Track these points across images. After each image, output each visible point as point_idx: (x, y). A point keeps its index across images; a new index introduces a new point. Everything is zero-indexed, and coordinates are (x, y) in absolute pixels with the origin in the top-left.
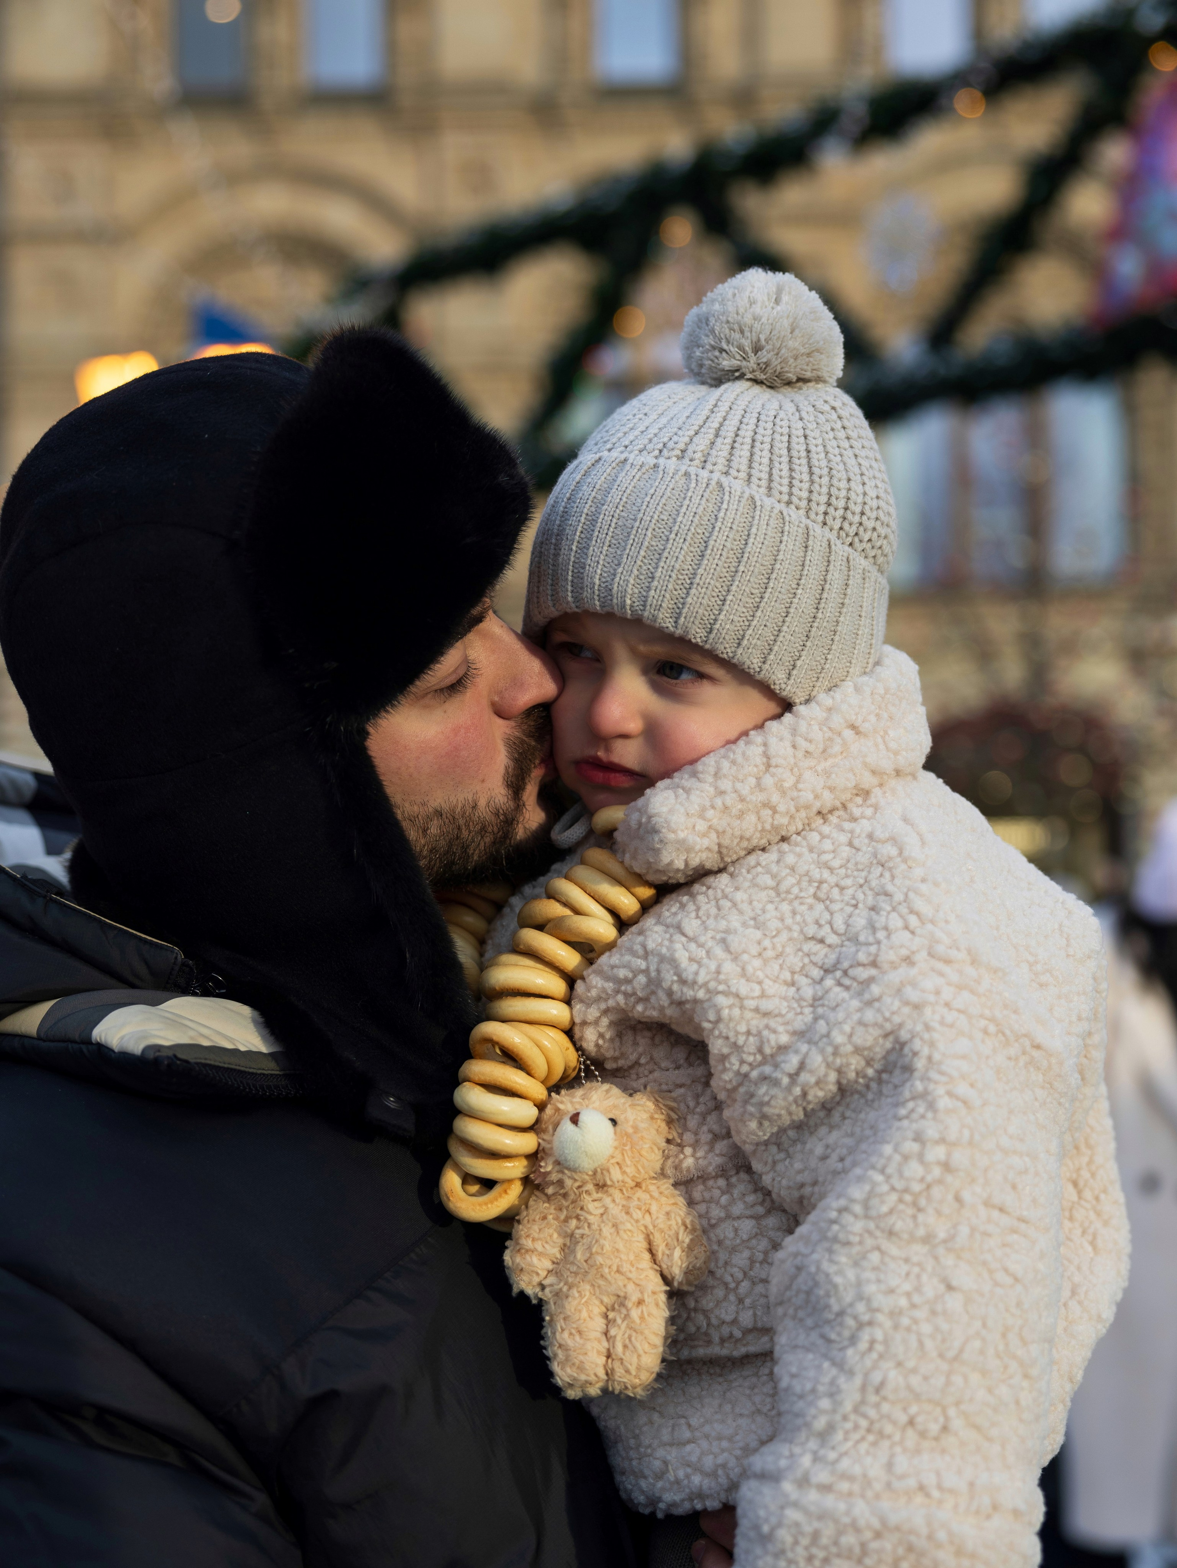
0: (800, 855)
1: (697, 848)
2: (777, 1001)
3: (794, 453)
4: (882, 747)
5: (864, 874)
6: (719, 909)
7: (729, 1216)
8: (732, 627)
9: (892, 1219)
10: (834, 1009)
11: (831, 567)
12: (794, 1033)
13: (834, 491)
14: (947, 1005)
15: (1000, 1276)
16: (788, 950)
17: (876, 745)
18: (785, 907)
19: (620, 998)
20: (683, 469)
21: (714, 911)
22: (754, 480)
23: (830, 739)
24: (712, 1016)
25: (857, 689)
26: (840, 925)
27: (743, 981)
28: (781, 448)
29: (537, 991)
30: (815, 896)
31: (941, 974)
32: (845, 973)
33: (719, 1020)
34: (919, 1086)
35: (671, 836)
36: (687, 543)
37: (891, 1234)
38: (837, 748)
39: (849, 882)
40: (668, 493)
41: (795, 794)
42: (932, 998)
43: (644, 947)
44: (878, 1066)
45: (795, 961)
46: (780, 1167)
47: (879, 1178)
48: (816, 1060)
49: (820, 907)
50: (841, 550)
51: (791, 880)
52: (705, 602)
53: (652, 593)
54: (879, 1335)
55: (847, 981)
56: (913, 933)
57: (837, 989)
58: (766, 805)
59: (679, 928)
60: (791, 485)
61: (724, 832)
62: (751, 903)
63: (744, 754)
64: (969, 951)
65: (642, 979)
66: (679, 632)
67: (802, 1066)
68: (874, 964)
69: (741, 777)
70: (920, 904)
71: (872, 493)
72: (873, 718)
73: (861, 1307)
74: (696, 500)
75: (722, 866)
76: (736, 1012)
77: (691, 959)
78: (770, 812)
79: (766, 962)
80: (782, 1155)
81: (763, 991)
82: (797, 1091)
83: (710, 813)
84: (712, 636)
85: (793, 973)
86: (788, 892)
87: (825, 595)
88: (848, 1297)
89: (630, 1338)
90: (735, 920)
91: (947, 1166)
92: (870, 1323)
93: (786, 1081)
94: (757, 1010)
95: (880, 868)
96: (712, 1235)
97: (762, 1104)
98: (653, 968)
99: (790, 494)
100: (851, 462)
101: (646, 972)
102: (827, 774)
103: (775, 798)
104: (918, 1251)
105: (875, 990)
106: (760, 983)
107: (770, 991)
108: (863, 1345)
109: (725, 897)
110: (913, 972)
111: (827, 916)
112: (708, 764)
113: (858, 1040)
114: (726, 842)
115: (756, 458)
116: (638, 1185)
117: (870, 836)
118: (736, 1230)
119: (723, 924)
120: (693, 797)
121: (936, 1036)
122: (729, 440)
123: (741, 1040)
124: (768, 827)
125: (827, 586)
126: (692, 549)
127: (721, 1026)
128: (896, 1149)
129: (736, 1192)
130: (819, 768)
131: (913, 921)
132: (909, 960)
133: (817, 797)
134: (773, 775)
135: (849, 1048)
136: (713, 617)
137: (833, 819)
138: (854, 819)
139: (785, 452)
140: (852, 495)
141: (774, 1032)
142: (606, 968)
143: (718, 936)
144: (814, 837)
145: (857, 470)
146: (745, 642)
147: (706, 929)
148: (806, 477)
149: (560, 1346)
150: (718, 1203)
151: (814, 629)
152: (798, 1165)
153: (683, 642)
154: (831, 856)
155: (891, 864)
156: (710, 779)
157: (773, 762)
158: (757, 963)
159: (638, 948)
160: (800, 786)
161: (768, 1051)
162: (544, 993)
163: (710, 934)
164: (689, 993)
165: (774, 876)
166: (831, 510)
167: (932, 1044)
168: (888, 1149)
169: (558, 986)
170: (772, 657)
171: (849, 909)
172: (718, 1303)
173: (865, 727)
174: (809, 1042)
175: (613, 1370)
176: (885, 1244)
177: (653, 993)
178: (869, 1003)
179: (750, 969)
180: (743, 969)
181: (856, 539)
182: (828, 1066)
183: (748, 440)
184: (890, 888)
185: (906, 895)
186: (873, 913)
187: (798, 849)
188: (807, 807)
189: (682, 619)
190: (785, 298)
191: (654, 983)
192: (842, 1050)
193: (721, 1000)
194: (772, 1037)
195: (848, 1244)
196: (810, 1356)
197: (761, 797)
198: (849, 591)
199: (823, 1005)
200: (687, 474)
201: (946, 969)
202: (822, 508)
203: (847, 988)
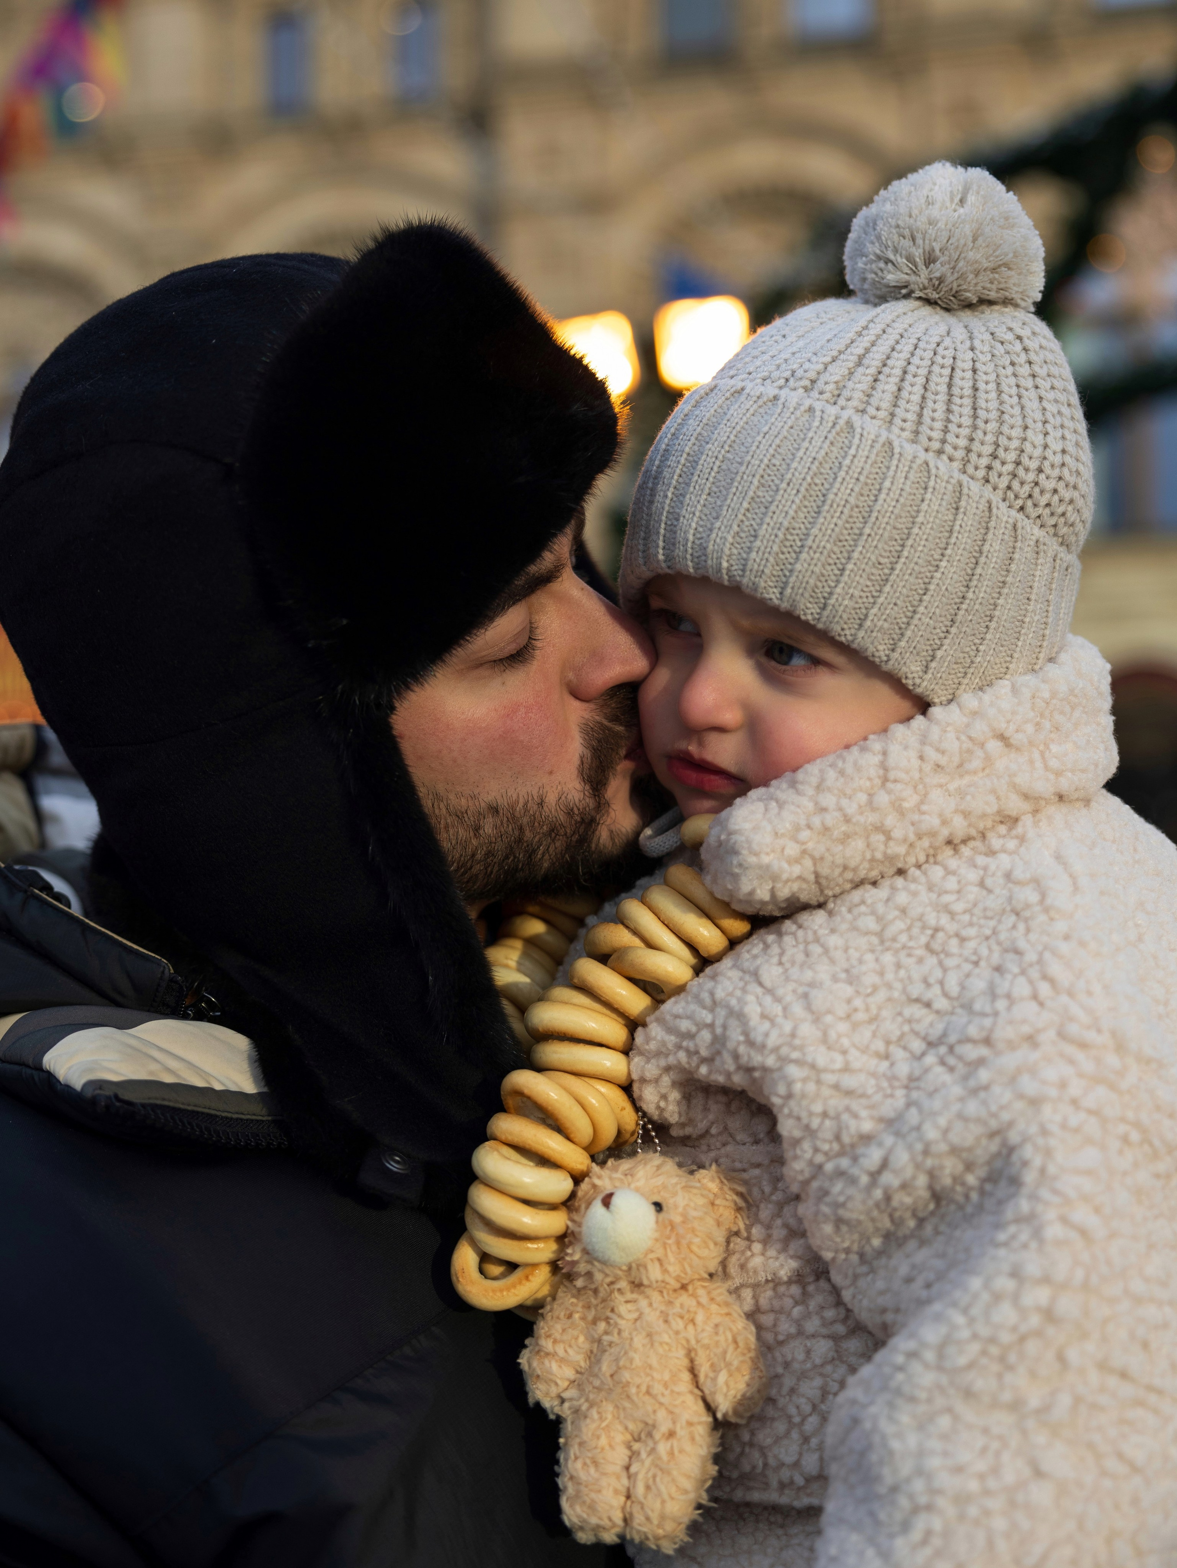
0: (915, 894)
1: (785, 876)
2: (862, 1077)
3: (956, 391)
4: (1039, 764)
5: (992, 923)
6: (807, 955)
7: (800, 1333)
8: (852, 604)
9: (969, 1376)
10: (931, 1094)
11: (990, 536)
12: (881, 1120)
13: (1003, 441)
14: (1074, 1102)
15: (1112, 1464)
16: (885, 1013)
17: (1031, 762)
18: (888, 958)
19: (682, 1056)
20: (807, 403)
21: (800, 957)
22: (897, 421)
23: (969, 751)
24: (782, 1089)
25: (1015, 690)
26: (953, 987)
27: (822, 1049)
28: (939, 383)
29: (588, 1037)
30: (928, 947)
31: (1071, 1062)
32: (951, 1049)
33: (789, 1096)
34: (1025, 1206)
35: (752, 860)
36: (800, 496)
37: (969, 1394)
38: (976, 763)
39: (972, 932)
40: (784, 433)
41: (916, 817)
42: (1053, 1092)
43: (712, 994)
44: (982, 1172)
45: (891, 1027)
46: (862, 1283)
47: (960, 1319)
48: (902, 1158)
49: (932, 961)
50: (1005, 514)
51: (900, 925)
52: (817, 570)
53: (753, 555)
54: (937, 1524)
55: (951, 1061)
56: (1041, 1004)
57: (939, 1069)
58: (879, 828)
59: (756, 975)
60: (946, 430)
61: (822, 858)
62: (846, 950)
63: (855, 763)
64: (1113, 1034)
65: (706, 1036)
66: (785, 606)
67: (884, 1165)
68: (987, 1041)
69: (848, 792)
70: (1055, 969)
71: (1056, 446)
72: (1030, 728)
73: (918, 1485)
74: (817, 441)
75: (822, 899)
76: (811, 1087)
77: (764, 1016)
78: (881, 838)
79: (855, 1026)
80: (864, 1269)
81: (847, 1063)
82: (878, 1194)
83: (805, 835)
84: (826, 613)
85: (888, 1043)
86: (894, 940)
87: (979, 571)
88: (906, 1468)
89: (654, 1477)
90: (823, 971)
91: (1049, 1315)
92: (929, 1508)
93: (864, 1179)
94: (836, 1087)
95: (1013, 918)
96: (777, 1354)
97: (837, 1205)
98: (719, 1022)
99: (944, 441)
100: (1032, 405)
101: (711, 1026)
102: (961, 793)
103: (890, 821)
104: (1001, 1421)
105: (984, 1075)
106: (844, 1052)
107: (856, 1065)
108: (916, 1535)
109: (817, 940)
110: (1034, 1056)
111: (938, 973)
112: (811, 773)
113: (955, 1138)
114: (824, 871)
115: (905, 394)
116: (684, 1287)
117: (1008, 876)
118: (808, 1352)
119: (808, 975)
120: (785, 813)
121: (1053, 1142)
122: (872, 371)
123: (815, 1123)
124: (879, 855)
125: (982, 560)
126: (806, 503)
127: (792, 1103)
128: (986, 1285)
129: (813, 1304)
130: (952, 787)
131: (1044, 989)
132: (1031, 1040)
133: (944, 822)
134: (889, 792)
135: (943, 1147)
136: (828, 589)
137: (966, 851)
138: (991, 853)
139: (943, 388)
140: (1028, 447)
141: (856, 1116)
142: (668, 1017)
143: (801, 990)
144: (936, 872)
145: (1038, 416)
146: (868, 623)
147: (787, 979)
148: (967, 421)
149: (572, 1478)
150: (789, 1314)
151: (961, 612)
152: (880, 1284)
153: (790, 617)
154: (953, 897)
155: (1027, 914)
156: (810, 792)
157: (892, 775)
158: (843, 1027)
159: (705, 996)
160: (924, 808)
161: (846, 1139)
162: (597, 1039)
163: (791, 986)
164: (757, 1059)
165: (879, 919)
166: (997, 464)
167: (1048, 1153)
168: (975, 1283)
169: (615, 1032)
170: (903, 644)
171: (967, 967)
172: (778, 1440)
173: (1018, 738)
174: (898, 1134)
175: (631, 1514)
176: (960, 1407)
177: (719, 1053)
178: (974, 1092)
179: (833, 1035)
180: (825, 1034)
181: (1029, 503)
182: (918, 1166)
183: (898, 372)
184: (1022, 944)
185: (1041, 954)
186: (996, 974)
187: (913, 886)
188: (933, 834)
189: (788, 591)
190: (971, 198)
191: (719, 1041)
192: (934, 1149)
193: (793, 1071)
194: (853, 1124)
195: (912, 1399)
196: (854, 1537)
197: (872, 818)
198: (1013, 567)
199: (918, 1088)
200: (811, 409)
201: (1080, 1056)
202: (984, 461)
203: (951, 1069)
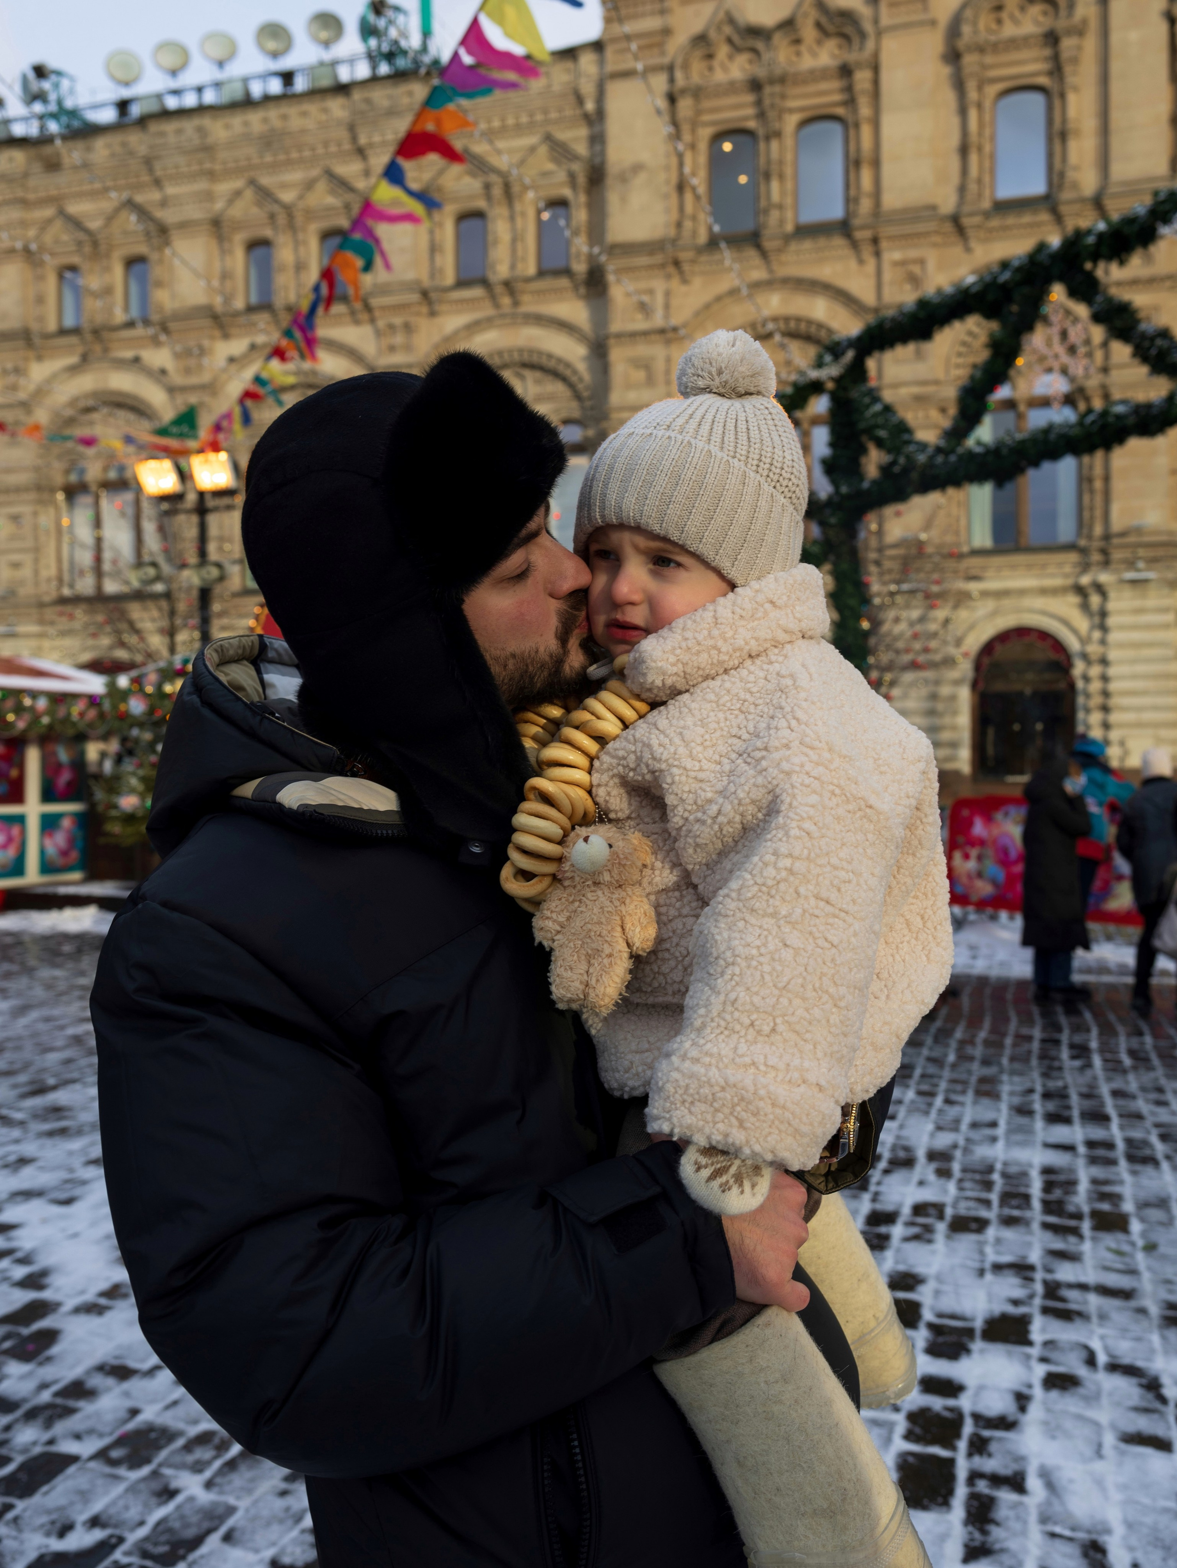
0: (734, 682)
1: (669, 674)
2: (708, 773)
3: (739, 430)
5: (770, 696)
6: (680, 713)
8: (696, 530)
9: (753, 902)
10: (739, 777)
11: (760, 498)
12: (716, 792)
14: (808, 774)
16: (720, 742)
17: (787, 614)
18: (721, 715)
19: (620, 769)
20: (667, 434)
21: (677, 714)
23: (756, 609)
24: (669, 780)
26: (751, 728)
27: (689, 760)
28: (730, 426)
29: (568, 763)
30: (740, 709)
31: (807, 755)
32: (749, 755)
33: (672, 783)
34: (781, 821)
36: (668, 477)
37: (753, 910)
38: (760, 615)
39: (761, 701)
41: (733, 641)
42: (797, 769)
43: (634, 737)
44: (764, 811)
45: (722, 748)
46: (708, 879)
47: (748, 877)
48: (728, 807)
49: (742, 716)
50: (767, 488)
51: (727, 698)
53: (646, 507)
54: (737, 970)
55: (749, 760)
56: (792, 731)
57: (743, 765)
58: (715, 647)
59: (655, 725)
60: (736, 447)
61: (687, 664)
62: (700, 710)
63: (701, 616)
64: (827, 743)
65: (632, 757)
66: (662, 533)
67: (719, 812)
68: (766, 749)
69: (698, 630)
70: (800, 714)
72: (786, 598)
73: (729, 954)
74: (674, 450)
75: (687, 687)
76: (684, 778)
77: (661, 745)
78: (716, 652)
79: (705, 748)
80: (709, 872)
81: (701, 767)
82: (716, 827)
83: (678, 652)
84: (683, 536)
85: (721, 756)
86: (724, 705)
90: (689, 721)
91: (790, 871)
92: (733, 964)
93: (709, 821)
94: (695, 778)
95: (781, 693)
97: (697, 836)
98: (639, 750)
99: (735, 452)
101: (635, 752)
102: (754, 629)
103: (720, 643)
104: (768, 922)
105: (764, 763)
106: (700, 761)
107: (705, 767)
108: (728, 977)
109: (685, 706)
110: (788, 753)
111: (745, 722)
112: (679, 622)
113: (752, 796)
114: (689, 671)
115: (714, 431)
116: (620, 886)
117: (778, 674)
118: (684, 925)
119: (682, 723)
120: (668, 642)
121: (796, 792)
122: (698, 420)
123: (685, 796)
124: (715, 661)
125: (758, 510)
127: (674, 786)
129: (685, 900)
130: (749, 626)
131: (794, 723)
132: (787, 746)
133: (746, 643)
134: (719, 629)
135: (748, 800)
136: (684, 523)
137: (758, 661)
138: (770, 662)
139: (733, 429)
140: (775, 456)
141: (704, 791)
142: (611, 751)
143: (678, 731)
144: (743, 671)
146: (704, 540)
147: (671, 725)
148: (746, 443)
149: (558, 976)
151: (749, 536)
152: (718, 877)
154: (753, 685)
155: (787, 691)
156: (679, 631)
157: (719, 621)
158: (699, 749)
159: (632, 739)
160: (736, 636)
161: (699, 802)
162: (573, 764)
163: (673, 729)
164: (658, 766)
165: (717, 695)
166: (761, 464)
169: (583, 761)
170: (721, 552)
171: (758, 718)
173: (779, 603)
174: (725, 797)
175: (587, 994)
176: (748, 917)
177: (639, 765)
178: (760, 772)
179: (694, 752)
180: (691, 752)
182: (735, 811)
184: (783, 704)
185: (792, 708)
186: (771, 719)
187: (732, 679)
188: (741, 649)
190: (739, 343)
191: (639, 759)
192: (744, 802)
193: (675, 770)
194: (703, 794)
195: (727, 916)
197: (711, 642)
199: (734, 775)
200: (669, 437)
201: (811, 752)
202: (755, 462)
203: (749, 764)
